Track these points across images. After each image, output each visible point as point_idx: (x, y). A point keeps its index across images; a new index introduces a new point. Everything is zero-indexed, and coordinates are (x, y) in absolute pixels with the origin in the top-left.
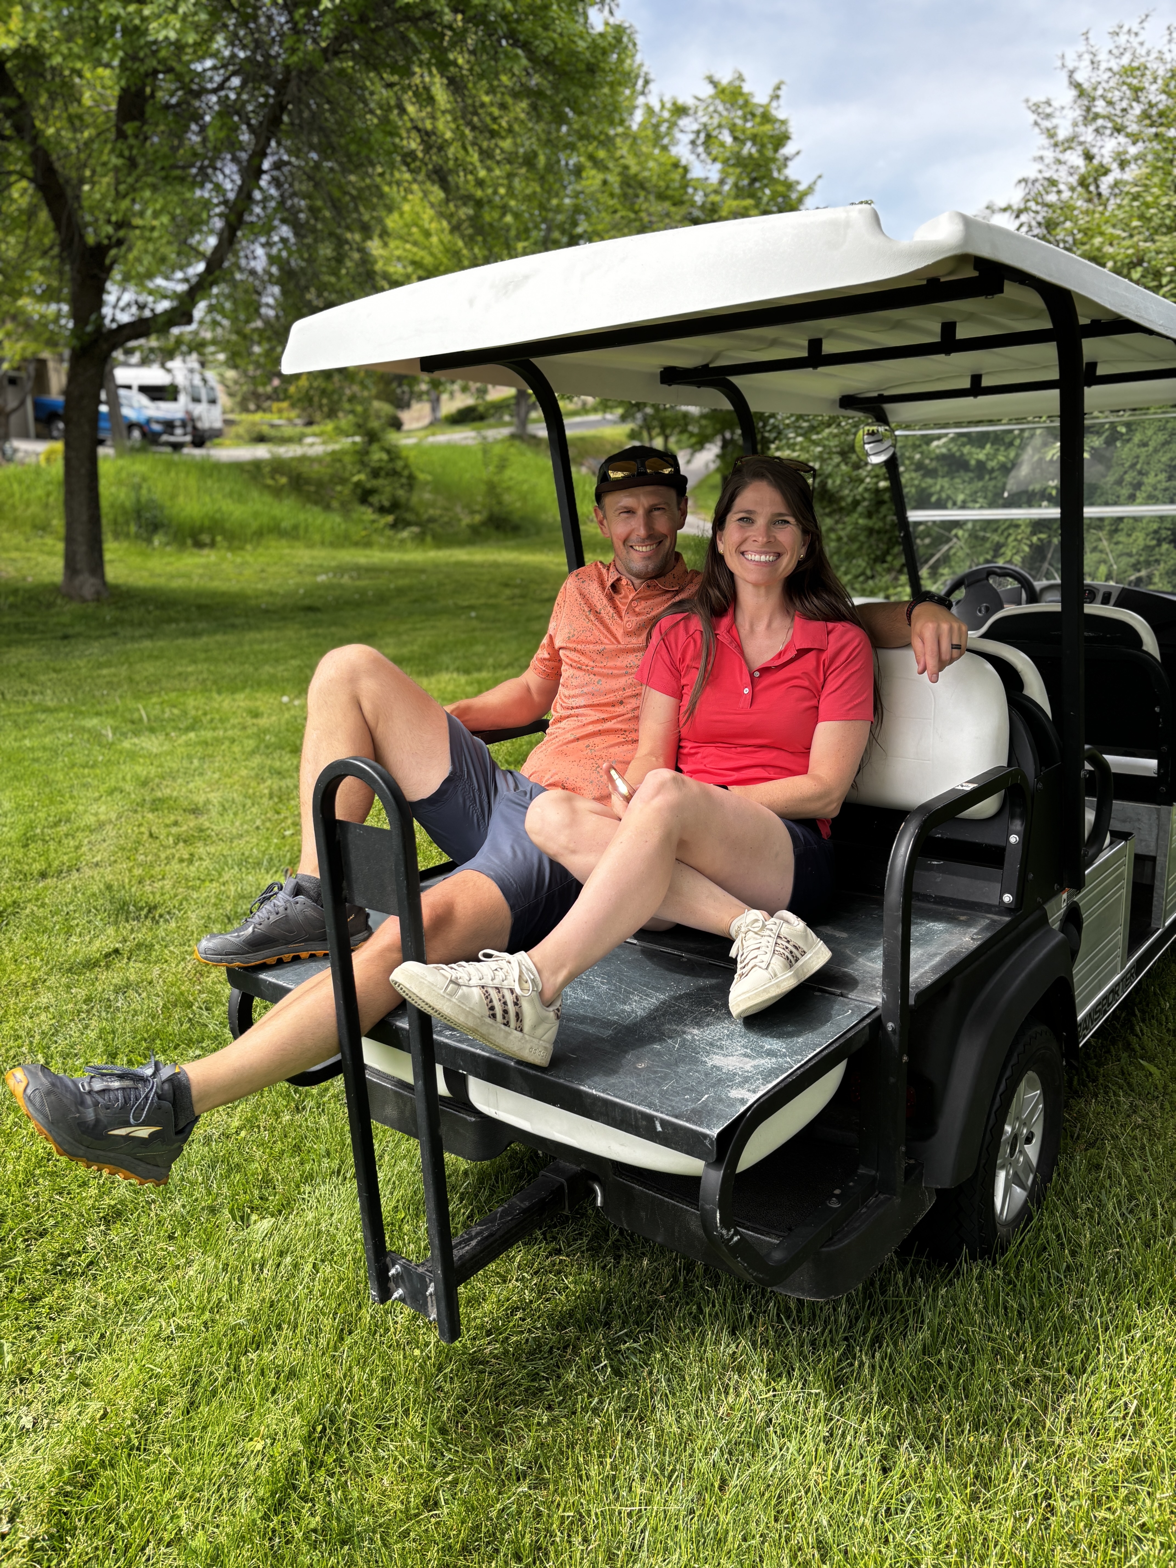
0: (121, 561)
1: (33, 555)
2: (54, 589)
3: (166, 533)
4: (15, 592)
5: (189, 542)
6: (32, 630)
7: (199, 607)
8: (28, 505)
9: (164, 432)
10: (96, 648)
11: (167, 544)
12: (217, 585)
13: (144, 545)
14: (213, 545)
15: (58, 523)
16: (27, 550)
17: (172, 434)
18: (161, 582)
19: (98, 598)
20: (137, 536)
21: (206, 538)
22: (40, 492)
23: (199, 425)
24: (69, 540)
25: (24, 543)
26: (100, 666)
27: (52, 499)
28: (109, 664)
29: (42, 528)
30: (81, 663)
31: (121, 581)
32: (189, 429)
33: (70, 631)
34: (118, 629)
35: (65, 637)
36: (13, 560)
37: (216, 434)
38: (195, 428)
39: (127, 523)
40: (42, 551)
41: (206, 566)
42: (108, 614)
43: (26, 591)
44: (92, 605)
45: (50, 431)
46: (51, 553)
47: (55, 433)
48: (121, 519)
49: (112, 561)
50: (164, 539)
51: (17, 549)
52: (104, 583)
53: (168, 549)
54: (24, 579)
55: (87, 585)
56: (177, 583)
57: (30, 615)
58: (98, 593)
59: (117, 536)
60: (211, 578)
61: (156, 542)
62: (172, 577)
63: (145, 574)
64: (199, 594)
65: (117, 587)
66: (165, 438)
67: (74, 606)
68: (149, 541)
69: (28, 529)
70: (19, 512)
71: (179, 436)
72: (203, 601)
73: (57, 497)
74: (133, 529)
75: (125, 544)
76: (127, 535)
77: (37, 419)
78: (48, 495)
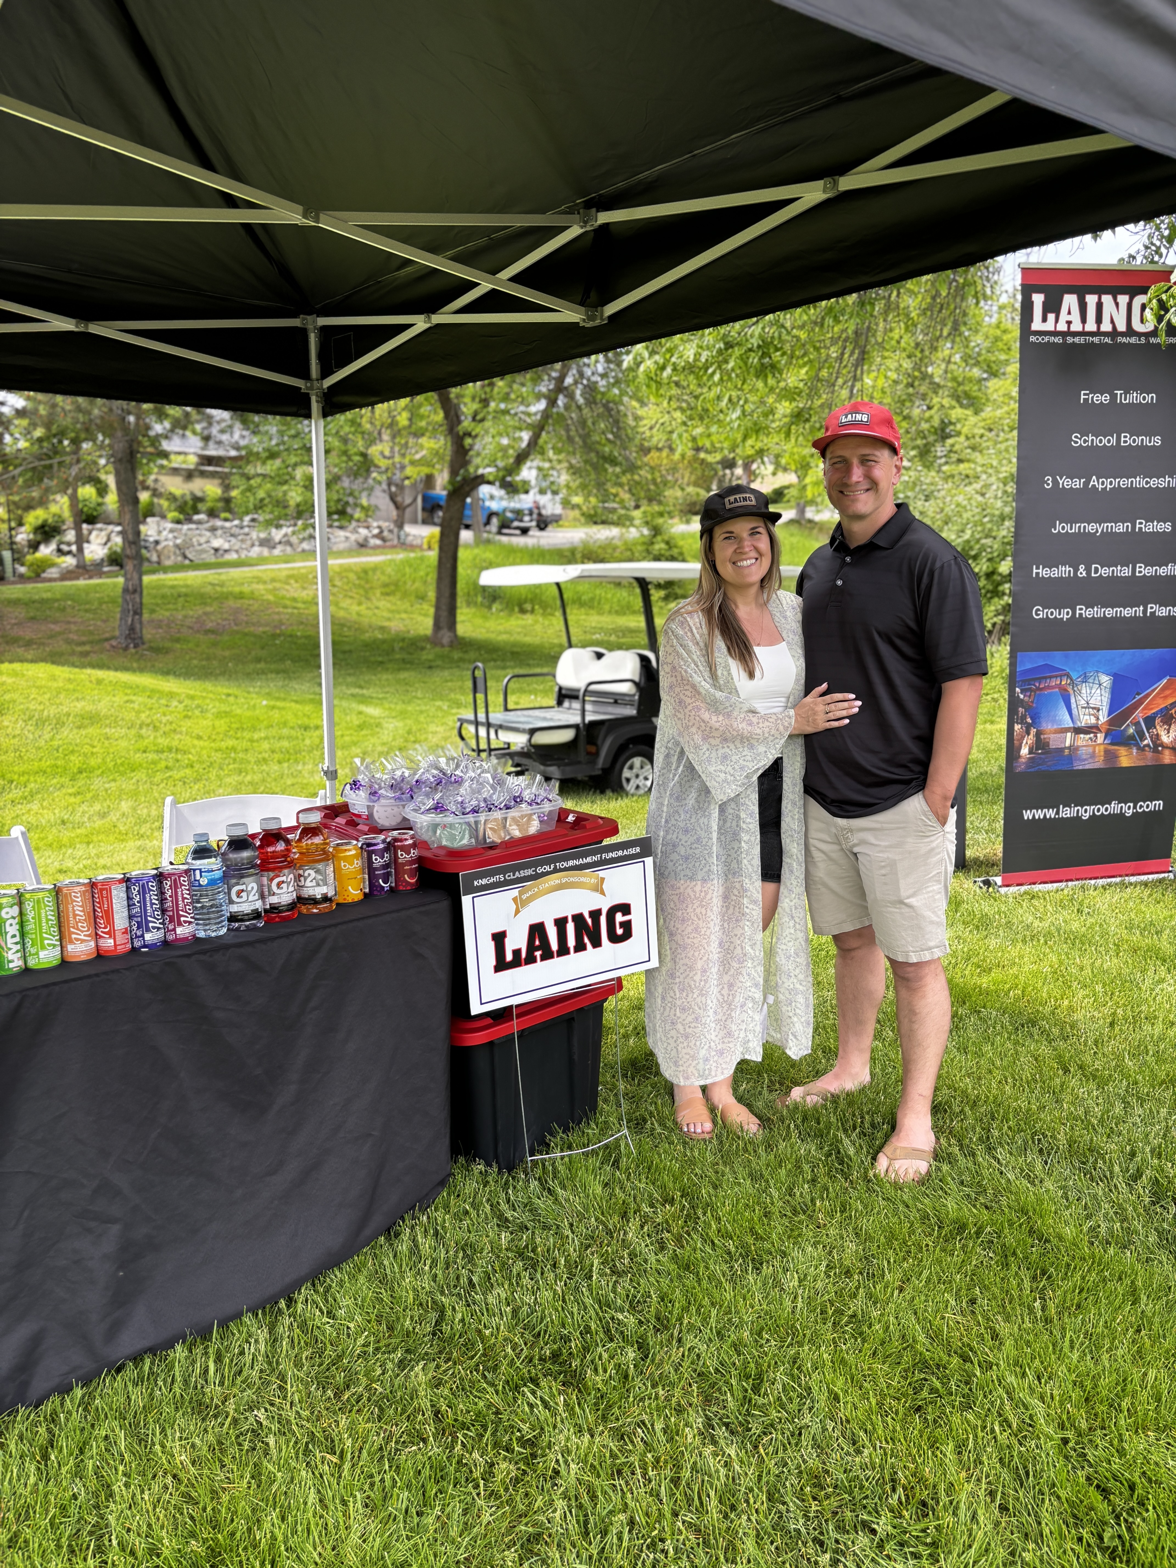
0: (469, 621)
1: (415, 616)
2: (426, 639)
3: (501, 603)
4: (403, 640)
5: (516, 609)
6: (411, 663)
7: (513, 653)
8: (414, 582)
9: (516, 519)
10: (446, 674)
11: (502, 610)
12: (528, 639)
13: (486, 610)
14: (532, 611)
15: (432, 595)
16: (412, 613)
17: (521, 521)
18: (492, 636)
19: (451, 645)
20: (482, 605)
21: (528, 606)
22: (422, 573)
23: (544, 512)
24: (438, 608)
25: (409, 609)
26: (447, 681)
27: (429, 579)
28: (451, 681)
29: (422, 598)
30: (437, 679)
31: (467, 635)
32: (535, 516)
33: (433, 664)
34: (461, 664)
35: (430, 667)
36: (403, 619)
37: (556, 519)
38: (540, 515)
39: (476, 595)
40: (420, 614)
41: (524, 627)
42: (456, 655)
43: (410, 639)
44: (447, 649)
45: (433, 518)
46: (426, 615)
47: (436, 520)
48: (472, 593)
49: (463, 622)
50: (500, 607)
51: (406, 612)
52: (456, 636)
53: (502, 614)
54: (408, 632)
55: (446, 637)
56: (504, 637)
57: (411, 654)
58: (452, 642)
59: (469, 604)
60: (525, 635)
61: (494, 609)
62: (500, 633)
63: (484, 631)
64: (515, 644)
65: (463, 638)
66: (516, 524)
67: (438, 650)
68: (489, 607)
69: (413, 598)
70: (408, 586)
71: (527, 522)
72: (515, 649)
73: (432, 577)
74: (480, 599)
75: (473, 610)
76: (476, 603)
77: (424, 509)
78: (427, 575)
